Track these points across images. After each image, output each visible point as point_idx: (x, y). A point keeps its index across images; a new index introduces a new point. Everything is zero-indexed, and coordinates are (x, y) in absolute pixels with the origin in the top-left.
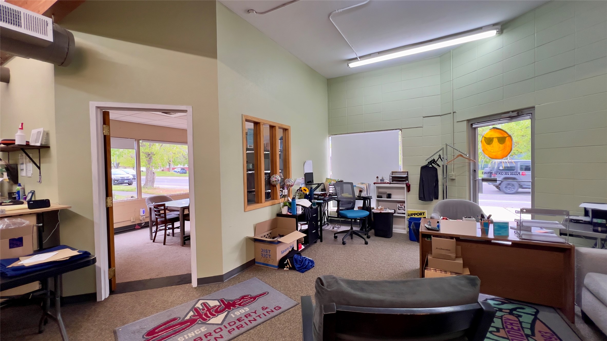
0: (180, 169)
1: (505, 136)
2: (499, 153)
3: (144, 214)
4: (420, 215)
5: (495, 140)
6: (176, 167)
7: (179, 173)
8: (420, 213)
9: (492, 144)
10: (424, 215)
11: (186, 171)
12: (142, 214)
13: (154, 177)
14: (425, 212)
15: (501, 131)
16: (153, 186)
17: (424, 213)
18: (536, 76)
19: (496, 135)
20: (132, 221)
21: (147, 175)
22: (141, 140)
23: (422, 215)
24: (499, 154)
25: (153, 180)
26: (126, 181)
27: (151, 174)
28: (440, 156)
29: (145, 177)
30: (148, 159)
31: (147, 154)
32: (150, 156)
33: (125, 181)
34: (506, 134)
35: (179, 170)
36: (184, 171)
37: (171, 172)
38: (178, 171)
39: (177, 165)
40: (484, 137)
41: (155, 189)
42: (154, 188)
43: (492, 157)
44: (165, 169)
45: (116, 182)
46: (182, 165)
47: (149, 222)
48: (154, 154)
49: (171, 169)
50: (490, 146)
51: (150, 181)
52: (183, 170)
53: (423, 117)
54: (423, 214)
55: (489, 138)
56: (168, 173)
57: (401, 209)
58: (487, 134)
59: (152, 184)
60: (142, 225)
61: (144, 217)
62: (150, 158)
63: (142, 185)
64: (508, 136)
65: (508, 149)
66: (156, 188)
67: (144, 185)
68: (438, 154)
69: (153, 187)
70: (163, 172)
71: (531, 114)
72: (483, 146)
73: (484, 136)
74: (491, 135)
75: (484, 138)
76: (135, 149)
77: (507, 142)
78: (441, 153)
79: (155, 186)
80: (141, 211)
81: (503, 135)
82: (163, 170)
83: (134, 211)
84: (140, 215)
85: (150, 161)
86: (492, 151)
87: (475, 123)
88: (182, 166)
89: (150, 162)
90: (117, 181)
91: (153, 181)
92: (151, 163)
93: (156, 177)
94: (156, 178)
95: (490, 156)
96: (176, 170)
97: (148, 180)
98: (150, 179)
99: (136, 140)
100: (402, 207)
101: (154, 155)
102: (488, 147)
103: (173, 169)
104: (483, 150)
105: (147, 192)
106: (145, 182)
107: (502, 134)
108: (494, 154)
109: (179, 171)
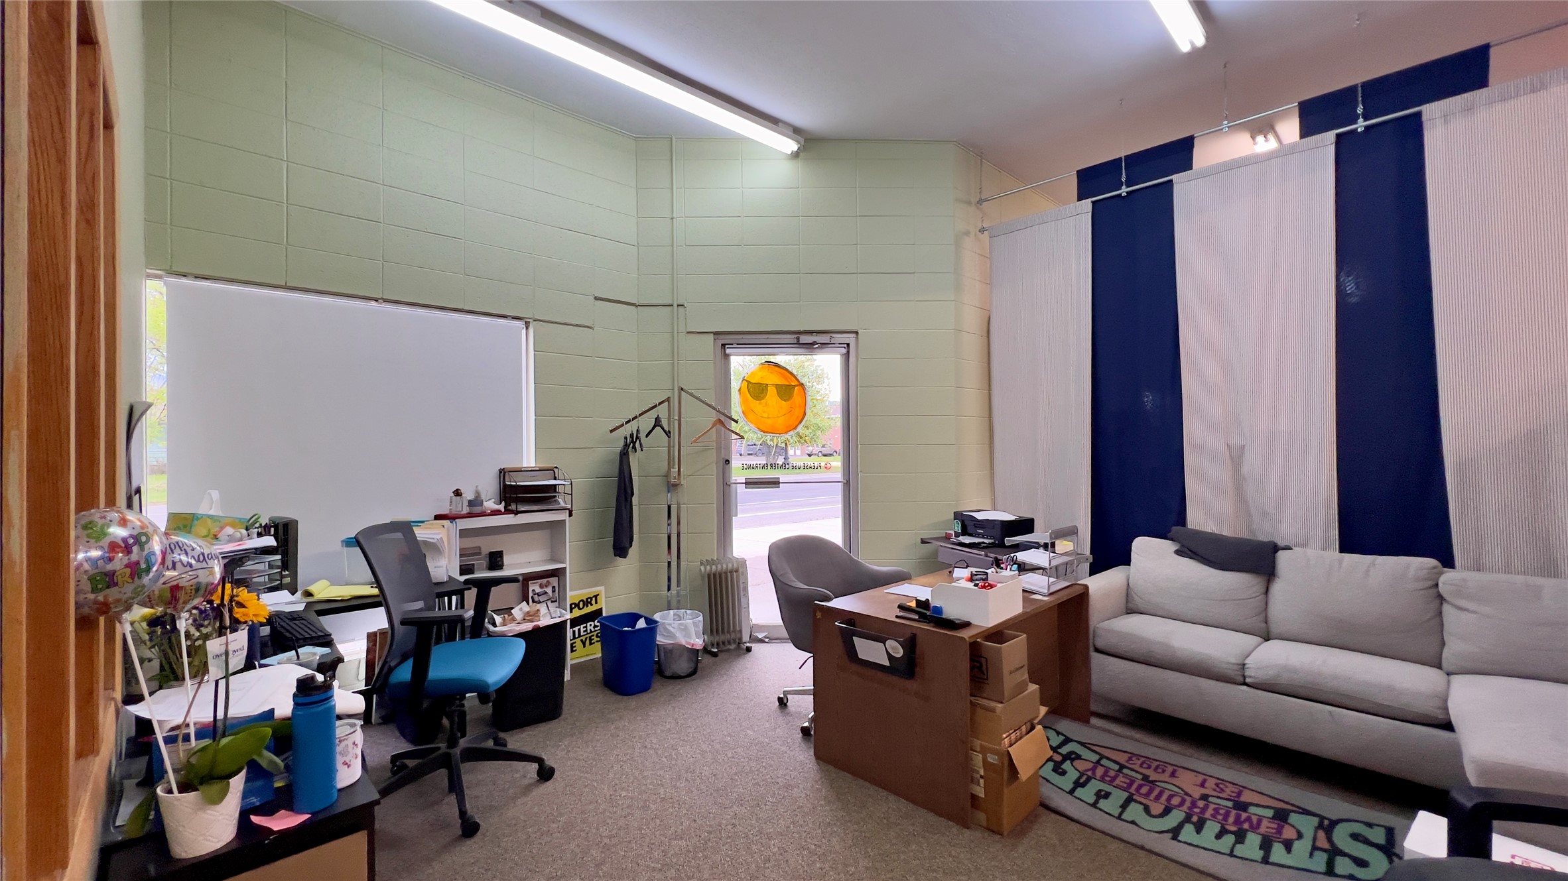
1: (793, 384)
2: (781, 420)
4: (587, 606)
5: (772, 391)
8: (587, 599)
9: (763, 398)
10: (596, 603)
14: (601, 591)
15: (783, 371)
17: (598, 595)
18: (859, 271)
19: (773, 379)
23: (592, 605)
24: (781, 422)
28: (658, 420)
34: (794, 379)
40: (747, 381)
43: (764, 429)
50: (760, 404)
53: (596, 298)
54: (593, 602)
55: (759, 384)
57: (542, 598)
58: (753, 374)
64: (797, 383)
65: (798, 412)
68: (652, 415)
71: (846, 346)
72: (744, 401)
73: (745, 378)
74: (762, 378)
75: (746, 383)
77: (797, 398)
78: (662, 411)
81: (789, 382)
86: (765, 415)
87: (732, 344)
95: (761, 427)
100: (546, 593)
102: (755, 404)
104: (743, 412)
107: (786, 378)
108: (770, 422)
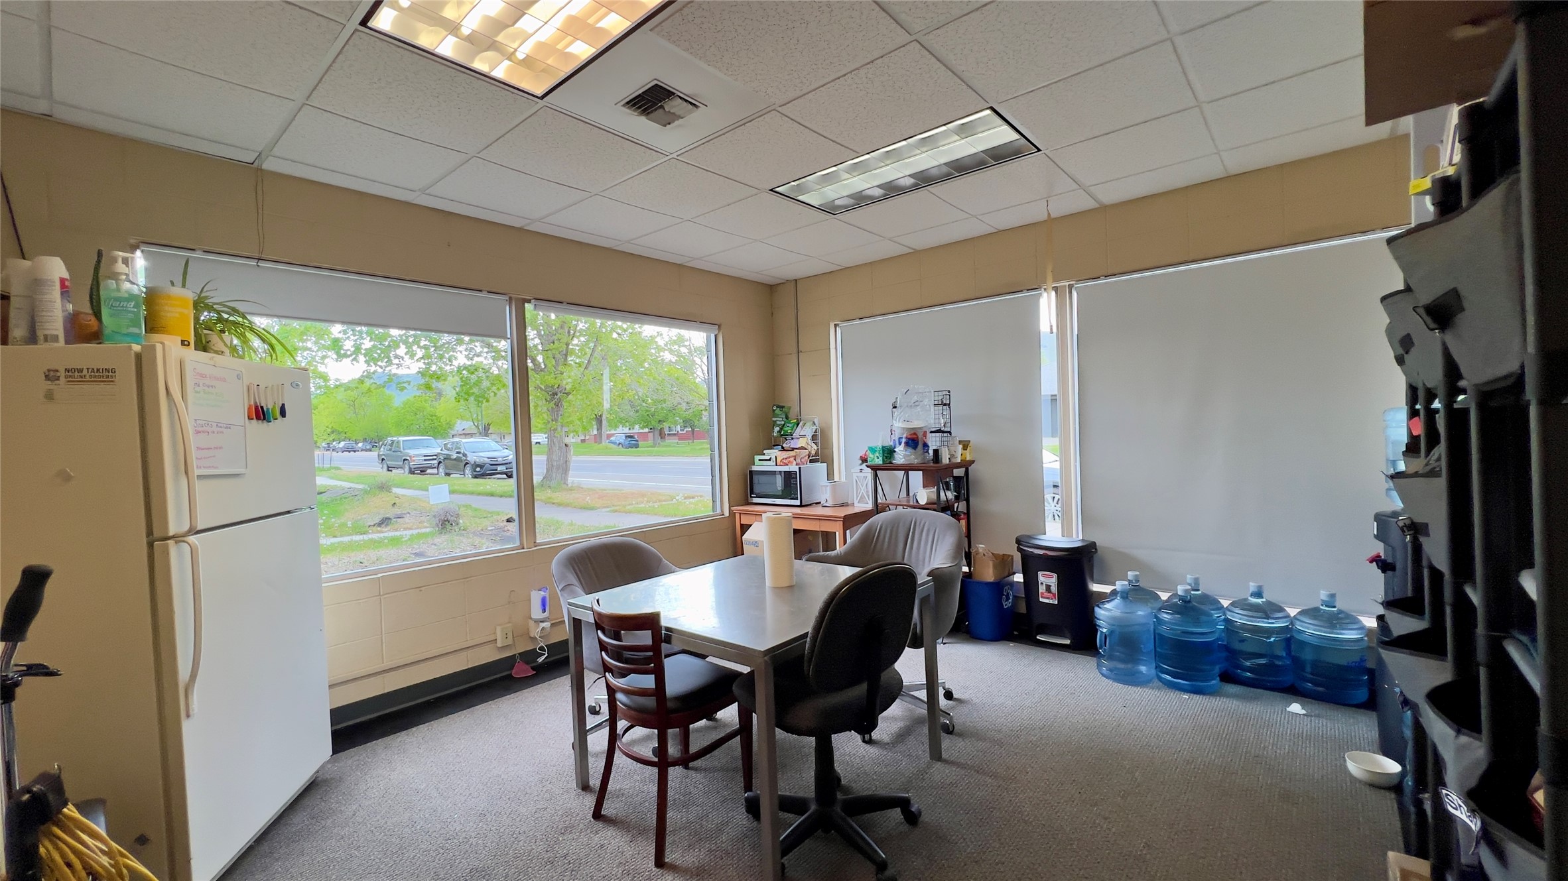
0: (624, 438)
3: (546, 614)
6: (613, 432)
7: (621, 446)
11: (637, 441)
12: (537, 613)
13: (568, 456)
16: (565, 483)
20: (499, 644)
21: (550, 453)
22: (529, 301)
25: (566, 465)
26: (501, 466)
27: (560, 448)
29: (544, 458)
30: (552, 404)
31: (550, 393)
32: (558, 397)
33: (500, 468)
35: (622, 439)
36: (634, 442)
37: (603, 443)
38: (618, 442)
39: (617, 427)
41: (571, 490)
42: (569, 486)
44: (587, 437)
45: (478, 469)
46: (626, 427)
47: (566, 642)
48: (566, 392)
49: (604, 437)
51: (558, 468)
52: (629, 439)
56: (597, 446)
59: (563, 475)
60: (540, 660)
61: (547, 625)
62: (557, 405)
63: (537, 479)
66: (572, 487)
67: (544, 478)
69: (565, 486)
70: (584, 445)
76: (509, 336)
79: (570, 479)
80: (536, 597)
82: (583, 441)
83: (509, 602)
84: (531, 618)
85: (557, 411)
88: (626, 430)
89: (557, 414)
90: (481, 468)
91: (565, 471)
92: (560, 417)
93: (575, 459)
94: (573, 459)
96: (613, 439)
97: (552, 466)
98: (558, 463)
99: (510, 298)
101: (568, 394)
103: (609, 436)
105: (550, 498)
106: (545, 471)
109: (622, 441)
